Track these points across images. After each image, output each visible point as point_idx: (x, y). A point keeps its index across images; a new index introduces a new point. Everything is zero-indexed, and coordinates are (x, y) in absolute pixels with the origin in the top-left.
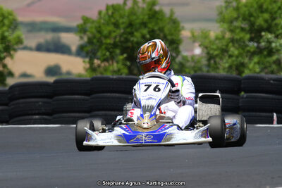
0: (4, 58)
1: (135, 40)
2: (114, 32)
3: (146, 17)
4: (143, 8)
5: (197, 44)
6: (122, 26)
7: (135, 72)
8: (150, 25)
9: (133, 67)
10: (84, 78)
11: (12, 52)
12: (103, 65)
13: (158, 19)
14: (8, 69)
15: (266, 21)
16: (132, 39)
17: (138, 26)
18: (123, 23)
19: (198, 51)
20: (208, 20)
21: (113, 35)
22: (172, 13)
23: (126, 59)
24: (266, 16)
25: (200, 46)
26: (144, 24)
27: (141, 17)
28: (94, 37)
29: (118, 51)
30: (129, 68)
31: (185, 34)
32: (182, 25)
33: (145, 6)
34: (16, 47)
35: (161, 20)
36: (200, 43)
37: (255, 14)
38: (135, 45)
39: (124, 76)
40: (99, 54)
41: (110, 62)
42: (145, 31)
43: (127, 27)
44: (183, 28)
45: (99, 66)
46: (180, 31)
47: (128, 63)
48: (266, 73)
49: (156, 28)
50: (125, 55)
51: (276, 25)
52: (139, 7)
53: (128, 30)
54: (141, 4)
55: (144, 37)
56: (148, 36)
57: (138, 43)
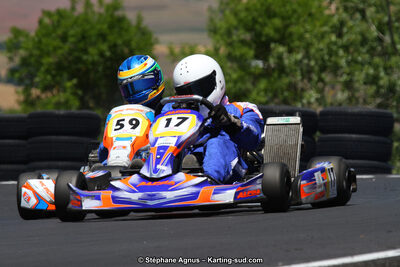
1: (90, 59)
2: (60, 48)
3: (105, 27)
4: (100, 14)
6: (71, 40)
7: (92, 104)
8: (111, 38)
9: (87, 98)
10: (18, 115)
12: (43, 96)
13: (121, 29)
15: (277, 30)
16: (85, 57)
17: (93, 39)
18: (73, 36)
20: (194, 29)
21: (60, 52)
22: (140, 19)
23: (77, 86)
24: (277, 22)
26: (103, 37)
27: (98, 27)
28: (31, 55)
29: (65, 75)
30: (81, 99)
31: (161, 49)
32: (155, 36)
33: (102, 11)
35: (127, 30)
37: (260, 20)
38: (90, 67)
39: (74, 110)
40: (37, 79)
41: (55, 91)
42: (104, 47)
43: (79, 41)
44: (157, 42)
45: (38, 97)
46: (152, 45)
47: (80, 92)
48: (277, 104)
49: (120, 42)
50: (75, 81)
51: (291, 34)
52: (93, 12)
53: (81, 45)
54: (96, 8)
55: (102, 54)
56: (108, 54)
57: (94, 63)
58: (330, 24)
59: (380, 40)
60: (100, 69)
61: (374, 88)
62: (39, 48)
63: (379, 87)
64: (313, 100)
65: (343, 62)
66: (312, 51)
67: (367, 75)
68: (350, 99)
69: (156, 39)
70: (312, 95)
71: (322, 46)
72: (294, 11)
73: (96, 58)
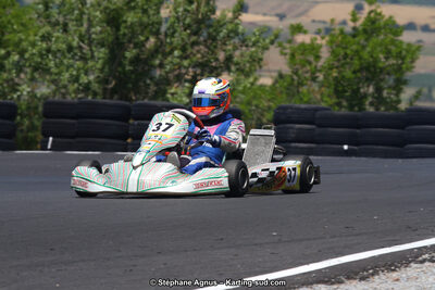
58: (40, 34)
59: (80, 48)
61: (76, 85)
63: (80, 85)
64: (25, 93)
65: (52, 64)
66: (27, 56)
67: (72, 75)
68: (54, 93)
70: (25, 89)
71: (34, 51)
72: (9, 22)
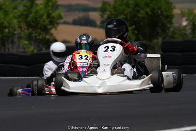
0: (51, 29)
1: (141, 16)
2: (126, 10)
5: (184, 19)
6: (132, 6)
7: (141, 38)
8: (151, 5)
11: (56, 25)
14: (53, 37)
16: (139, 15)
18: (132, 4)
19: (185, 23)
21: (126, 12)
23: (135, 29)
25: (187, 20)
26: (147, 5)
28: (112, 14)
30: (137, 35)
31: (176, 11)
32: (173, 5)
34: (58, 21)
35: (160, 2)
36: (187, 18)
38: (141, 20)
42: (148, 10)
44: (175, 8)
46: (172, 9)
47: (136, 32)
49: (156, 7)
50: (134, 27)
55: (147, 13)
56: (150, 13)
57: (143, 18)
60: (146, 20)
62: (115, 11)
69: (174, 6)
73: (144, 15)
